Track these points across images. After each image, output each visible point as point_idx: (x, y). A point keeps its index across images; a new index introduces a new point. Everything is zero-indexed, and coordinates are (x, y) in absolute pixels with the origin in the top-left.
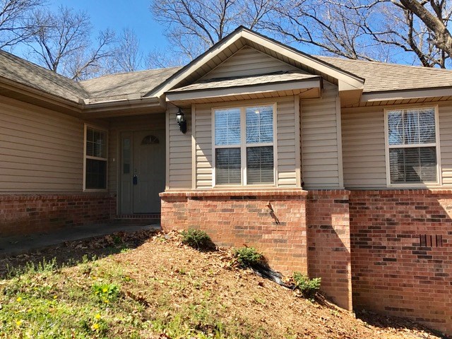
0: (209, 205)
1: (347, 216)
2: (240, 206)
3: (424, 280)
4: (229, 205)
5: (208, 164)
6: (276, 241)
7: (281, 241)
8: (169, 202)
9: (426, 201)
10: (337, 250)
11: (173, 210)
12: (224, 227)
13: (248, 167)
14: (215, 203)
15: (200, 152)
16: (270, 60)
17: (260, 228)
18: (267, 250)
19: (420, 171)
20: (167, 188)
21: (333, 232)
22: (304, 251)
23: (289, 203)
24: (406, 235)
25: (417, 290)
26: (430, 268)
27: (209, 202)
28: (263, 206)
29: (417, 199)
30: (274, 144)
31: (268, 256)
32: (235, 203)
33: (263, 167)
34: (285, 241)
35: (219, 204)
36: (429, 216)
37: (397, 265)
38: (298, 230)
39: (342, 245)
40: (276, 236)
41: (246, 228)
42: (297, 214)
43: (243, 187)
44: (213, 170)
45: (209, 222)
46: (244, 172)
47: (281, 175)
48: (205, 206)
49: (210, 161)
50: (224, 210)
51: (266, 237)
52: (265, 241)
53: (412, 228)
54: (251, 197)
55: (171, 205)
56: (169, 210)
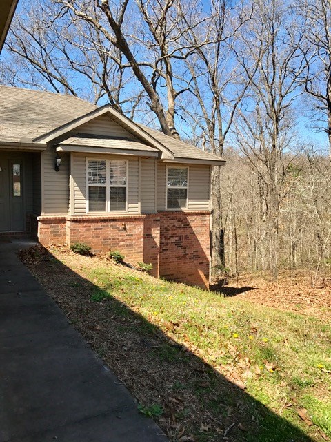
0: (86, 226)
1: (159, 228)
2: (107, 226)
3: (179, 258)
4: (99, 225)
5: (83, 197)
6: (127, 246)
7: (130, 245)
8: (46, 224)
9: (182, 217)
10: (153, 247)
11: (50, 230)
12: (95, 240)
13: (112, 200)
14: (90, 224)
15: (77, 188)
16: (118, 127)
17: (118, 239)
18: (122, 252)
19: (180, 201)
20: (42, 214)
21: (152, 237)
22: (142, 250)
23: (136, 223)
24: (173, 236)
25: (176, 263)
26: (181, 251)
27: (85, 224)
28: (120, 225)
29: (178, 216)
30: (127, 186)
31: (122, 255)
32: (103, 224)
33: (120, 201)
34: (132, 245)
35: (93, 225)
36: (183, 226)
37: (168, 252)
38: (139, 239)
39: (156, 244)
40: (127, 243)
41: (110, 239)
42: (139, 229)
43: (107, 212)
44: (87, 202)
45: (86, 237)
46: (108, 204)
47: (130, 206)
48: (83, 227)
49: (85, 195)
50: (96, 229)
51: (122, 243)
52: (120, 246)
53: (176, 232)
54: (114, 220)
55: (48, 226)
56: (46, 230)
